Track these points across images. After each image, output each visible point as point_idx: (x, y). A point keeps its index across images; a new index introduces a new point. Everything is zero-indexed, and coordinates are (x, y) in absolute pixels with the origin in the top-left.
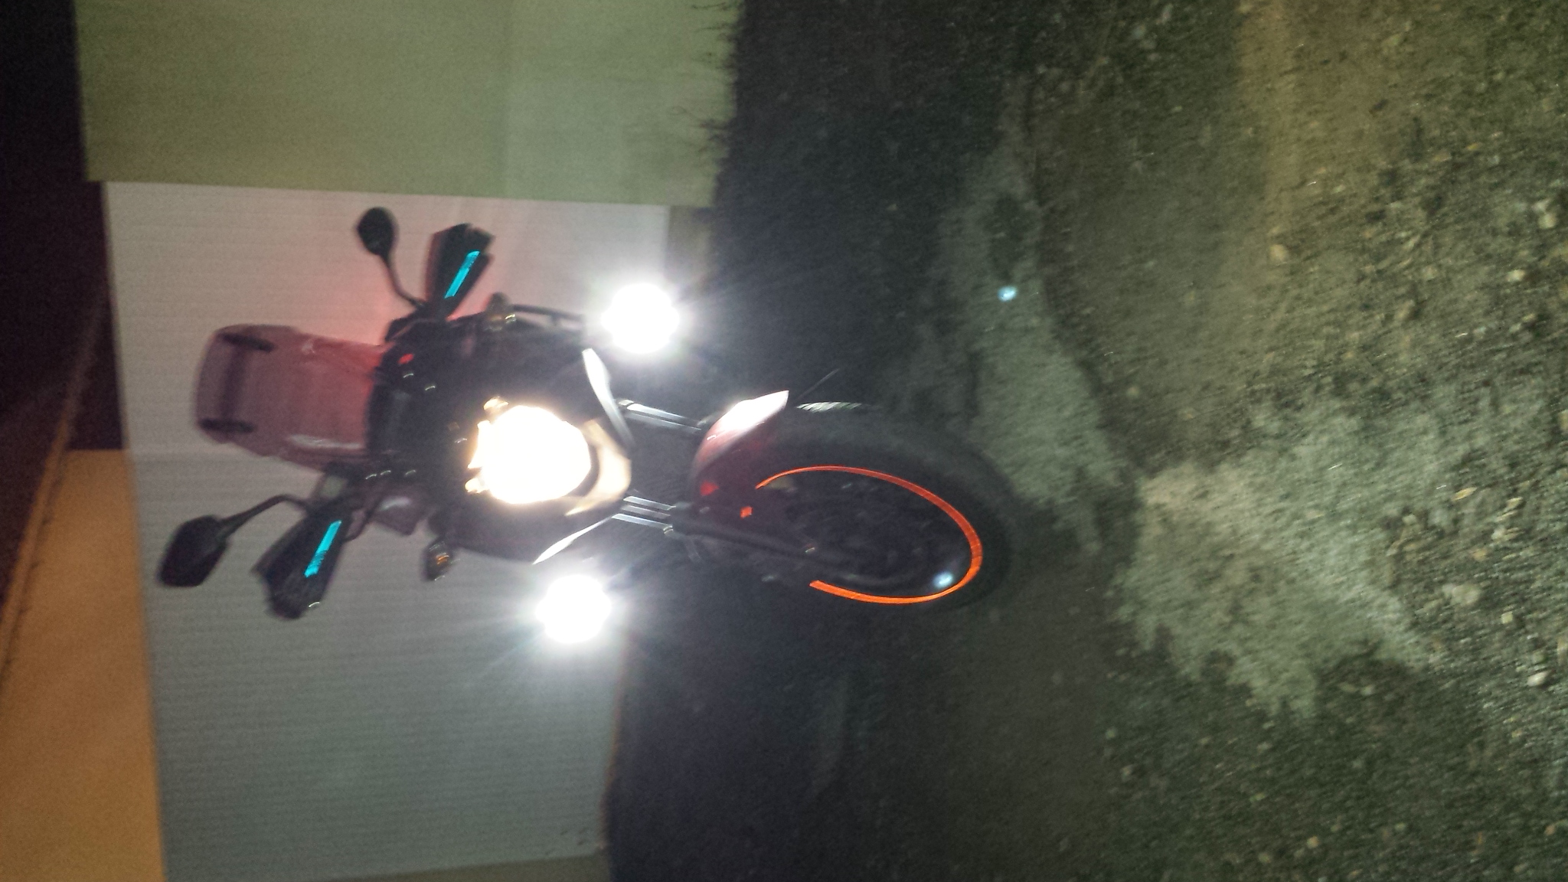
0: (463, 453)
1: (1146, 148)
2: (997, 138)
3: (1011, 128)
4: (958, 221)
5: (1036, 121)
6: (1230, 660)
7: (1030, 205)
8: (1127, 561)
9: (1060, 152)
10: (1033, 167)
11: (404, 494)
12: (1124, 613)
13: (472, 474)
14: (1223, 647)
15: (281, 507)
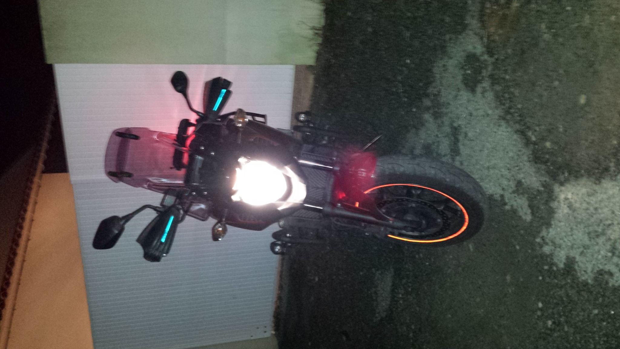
0: (230, 183)
1: (549, 28)
2: (465, 27)
3: (473, 23)
4: (444, 66)
5: (485, 18)
6: (611, 274)
7: (486, 57)
8: (548, 225)
9: (500, 32)
10: (485, 40)
11: (203, 203)
12: (547, 249)
13: (234, 193)
14: (607, 268)
15: (148, 210)
